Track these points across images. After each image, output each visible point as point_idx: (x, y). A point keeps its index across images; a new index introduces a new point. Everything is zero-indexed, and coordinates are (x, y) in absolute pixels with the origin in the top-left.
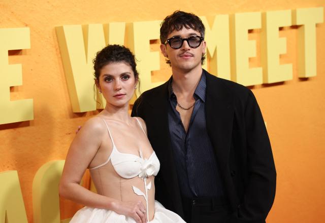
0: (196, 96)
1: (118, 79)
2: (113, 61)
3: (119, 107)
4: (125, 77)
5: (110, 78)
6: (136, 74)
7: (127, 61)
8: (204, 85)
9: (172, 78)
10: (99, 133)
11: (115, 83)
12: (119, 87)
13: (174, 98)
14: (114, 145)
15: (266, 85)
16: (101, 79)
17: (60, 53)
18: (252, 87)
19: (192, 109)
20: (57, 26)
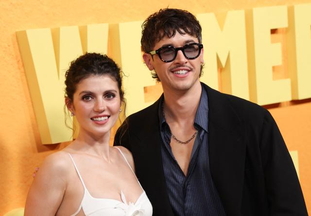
1: (100, 98)
3: (97, 138)
4: (108, 95)
5: (88, 96)
6: (122, 94)
7: (113, 75)
10: (62, 173)
11: (97, 104)
12: (101, 108)
14: (86, 190)
15: (295, 102)
16: (77, 97)
17: (23, 65)
18: (276, 105)
19: (193, 142)
20: (17, 30)
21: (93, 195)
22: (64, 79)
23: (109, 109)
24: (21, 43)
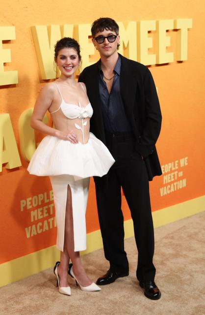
0: (115, 72)
1: (69, 59)
2: (66, 47)
3: (68, 77)
4: (73, 57)
5: (64, 57)
6: (80, 57)
7: (75, 48)
8: (120, 63)
9: (100, 60)
10: (52, 92)
11: (67, 61)
12: (69, 63)
13: (102, 73)
14: (63, 100)
15: (158, 65)
16: (59, 57)
17: (34, 42)
18: (150, 66)
19: (112, 80)
20: (32, 26)
21: (66, 102)
22: (54, 49)
23: (72, 64)
24: (33, 31)
